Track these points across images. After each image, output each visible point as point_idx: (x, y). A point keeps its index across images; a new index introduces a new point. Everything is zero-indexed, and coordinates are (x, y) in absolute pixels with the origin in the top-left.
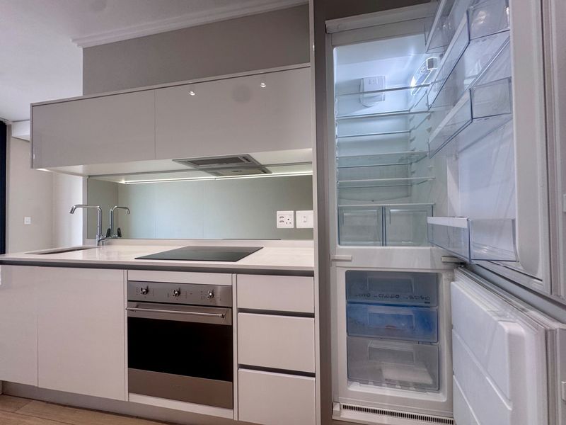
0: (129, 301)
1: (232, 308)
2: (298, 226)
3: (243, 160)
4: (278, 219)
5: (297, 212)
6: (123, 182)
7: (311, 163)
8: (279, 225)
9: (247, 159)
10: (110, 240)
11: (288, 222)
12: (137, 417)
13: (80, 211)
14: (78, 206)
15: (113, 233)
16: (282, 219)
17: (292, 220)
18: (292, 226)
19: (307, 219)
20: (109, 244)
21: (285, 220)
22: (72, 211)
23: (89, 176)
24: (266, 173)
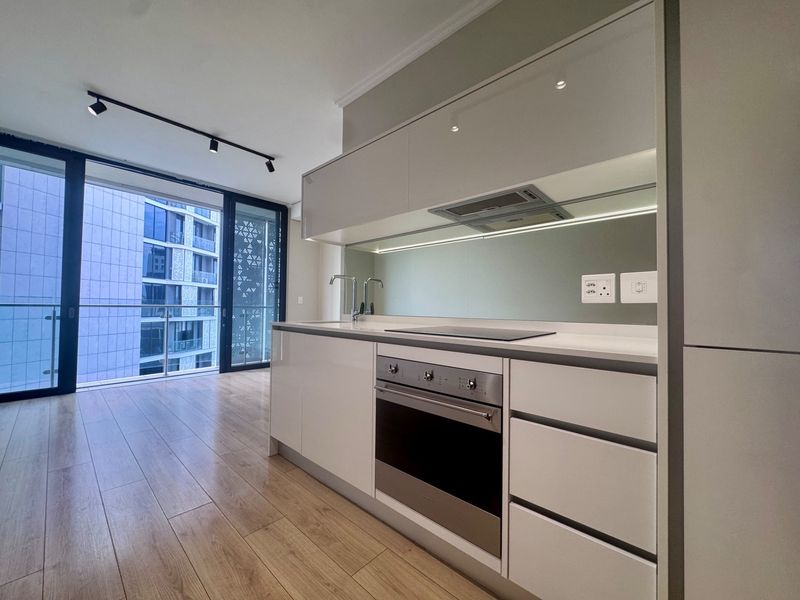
0: (378, 379)
1: (502, 408)
2: (624, 300)
3: (524, 196)
4: (584, 288)
5: (622, 275)
6: (377, 251)
7: (653, 185)
8: (586, 298)
9: (531, 193)
10: (363, 316)
11: (604, 292)
12: (383, 522)
13: (338, 282)
14: (336, 276)
15: (366, 308)
16: (592, 288)
17: (612, 289)
18: (612, 300)
19: (644, 287)
20: (362, 320)
21: (598, 289)
22: (331, 283)
23: (347, 245)
24: (562, 218)
